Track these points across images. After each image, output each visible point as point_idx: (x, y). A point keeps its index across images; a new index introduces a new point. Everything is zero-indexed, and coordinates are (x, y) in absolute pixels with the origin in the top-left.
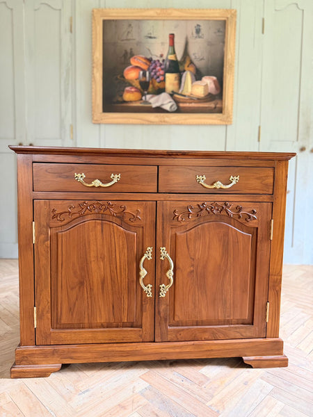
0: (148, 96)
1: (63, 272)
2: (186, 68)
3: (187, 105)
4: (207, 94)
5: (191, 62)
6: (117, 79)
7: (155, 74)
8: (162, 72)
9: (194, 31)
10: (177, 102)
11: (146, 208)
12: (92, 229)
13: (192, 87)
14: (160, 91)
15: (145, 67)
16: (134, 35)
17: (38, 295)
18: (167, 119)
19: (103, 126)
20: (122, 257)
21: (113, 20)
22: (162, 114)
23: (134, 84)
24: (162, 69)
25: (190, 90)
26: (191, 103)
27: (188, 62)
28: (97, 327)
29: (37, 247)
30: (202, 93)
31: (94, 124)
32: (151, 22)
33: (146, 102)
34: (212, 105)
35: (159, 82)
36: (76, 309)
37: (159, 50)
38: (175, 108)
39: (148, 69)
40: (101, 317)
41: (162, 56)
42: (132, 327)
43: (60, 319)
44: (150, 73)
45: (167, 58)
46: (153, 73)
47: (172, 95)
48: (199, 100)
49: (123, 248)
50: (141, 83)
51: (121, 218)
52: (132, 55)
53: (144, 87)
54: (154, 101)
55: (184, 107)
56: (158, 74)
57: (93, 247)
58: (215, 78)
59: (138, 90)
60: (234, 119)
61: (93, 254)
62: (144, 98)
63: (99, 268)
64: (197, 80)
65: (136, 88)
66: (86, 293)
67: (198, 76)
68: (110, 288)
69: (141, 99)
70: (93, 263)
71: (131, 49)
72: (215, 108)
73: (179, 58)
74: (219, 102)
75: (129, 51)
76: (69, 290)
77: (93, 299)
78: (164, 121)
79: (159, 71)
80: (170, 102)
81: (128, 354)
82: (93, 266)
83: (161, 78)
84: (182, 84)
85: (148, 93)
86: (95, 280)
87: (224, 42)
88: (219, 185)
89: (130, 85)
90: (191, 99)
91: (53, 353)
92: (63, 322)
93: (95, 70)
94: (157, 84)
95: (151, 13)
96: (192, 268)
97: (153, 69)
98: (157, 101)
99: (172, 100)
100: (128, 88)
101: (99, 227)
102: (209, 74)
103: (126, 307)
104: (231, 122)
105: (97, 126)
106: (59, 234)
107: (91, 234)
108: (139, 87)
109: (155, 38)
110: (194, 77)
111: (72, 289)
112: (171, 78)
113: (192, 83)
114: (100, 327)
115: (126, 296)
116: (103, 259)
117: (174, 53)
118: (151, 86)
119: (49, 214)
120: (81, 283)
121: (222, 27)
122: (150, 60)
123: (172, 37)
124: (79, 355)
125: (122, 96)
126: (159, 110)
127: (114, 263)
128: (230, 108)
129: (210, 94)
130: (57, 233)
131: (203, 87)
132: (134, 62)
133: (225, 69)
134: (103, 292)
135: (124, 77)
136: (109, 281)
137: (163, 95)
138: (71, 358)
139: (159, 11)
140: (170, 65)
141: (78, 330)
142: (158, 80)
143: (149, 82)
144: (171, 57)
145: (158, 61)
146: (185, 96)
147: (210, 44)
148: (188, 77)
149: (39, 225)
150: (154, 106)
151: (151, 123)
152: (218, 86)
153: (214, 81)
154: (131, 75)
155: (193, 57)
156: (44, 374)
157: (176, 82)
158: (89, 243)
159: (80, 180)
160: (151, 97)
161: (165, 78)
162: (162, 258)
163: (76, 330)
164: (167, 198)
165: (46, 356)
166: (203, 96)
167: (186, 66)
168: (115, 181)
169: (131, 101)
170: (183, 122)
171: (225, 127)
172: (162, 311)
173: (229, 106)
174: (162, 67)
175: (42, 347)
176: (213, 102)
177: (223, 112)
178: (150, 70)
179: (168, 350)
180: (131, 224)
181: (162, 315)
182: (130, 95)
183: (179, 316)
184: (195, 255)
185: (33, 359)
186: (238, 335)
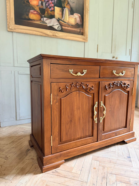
0: (45, 19)
1: (64, 117)
2: (66, 6)
5: (68, 3)
6: (24, 3)
7: (49, 6)
8: (52, 5)
10: (61, 25)
11: (95, 85)
12: (75, 96)
13: (69, 17)
14: (52, 17)
17: (53, 130)
18: (56, 34)
19: (15, 34)
20: (86, 106)
22: (54, 31)
23: (36, 9)
24: (53, 3)
25: (68, 19)
26: (69, 27)
29: (53, 106)
30: (74, 22)
31: (8, 31)
33: (44, 22)
34: (78, 30)
35: (51, 11)
36: (69, 134)
38: (60, 29)
39: (44, 1)
40: (78, 135)
42: (89, 137)
43: (62, 140)
44: (45, 4)
46: (47, 4)
47: (58, 20)
48: (72, 26)
49: (87, 103)
50: (40, 9)
51: (86, 91)
53: (42, 12)
55: (65, 29)
56: (50, 5)
57: (76, 104)
58: (80, 15)
59: (38, 13)
61: (75, 107)
62: (42, 19)
63: (78, 113)
64: (71, 14)
65: (37, 12)
66: (73, 125)
67: (72, 12)
68: (82, 122)
69: (41, 20)
70: (75, 112)
72: (80, 32)
74: (82, 29)
76: (66, 125)
77: (75, 127)
78: (55, 36)
80: (57, 25)
81: (89, 148)
82: (76, 112)
83: (52, 8)
84: (64, 15)
85: (45, 17)
86: (76, 119)
88: (121, 74)
89: (33, 9)
90: (69, 25)
91: (61, 155)
92: (63, 140)
94: (50, 12)
96: (110, 109)
97: (48, 2)
98: (50, 23)
99: (58, 24)
100: (32, 11)
101: (78, 95)
102: (77, 12)
103: (88, 128)
104: (87, 40)
105: (11, 34)
107: (75, 98)
108: (39, 11)
110: (70, 12)
111: (67, 124)
112: (57, 10)
113: (69, 16)
114: (77, 140)
115: (88, 124)
116: (79, 109)
118: (46, 12)
119: (58, 90)
120: (71, 121)
124: (71, 154)
125: (28, 15)
126: (51, 28)
127: (83, 109)
129: (77, 24)
130: (61, 99)
131: (74, 19)
133: (85, 11)
134: (79, 124)
135: (29, 3)
136: (82, 118)
137: (54, 20)
138: (68, 156)
140: (57, 2)
141: (69, 143)
142: (50, 9)
143: (45, 9)
146: (65, 22)
148: (67, 11)
149: (54, 95)
150: (48, 25)
151: (47, 36)
152: (81, 19)
153: (79, 17)
154: (34, 2)
157: (61, 13)
158: (74, 102)
159: (71, 73)
160: (47, 20)
161: (54, 9)
162: (101, 106)
163: (68, 143)
164: (103, 80)
165: (57, 158)
166: (74, 24)
167: (66, 4)
168: (85, 73)
169: (34, 20)
170: (65, 37)
171: (84, 43)
172: (100, 128)
173: (87, 32)
174: (53, 1)
175: (55, 154)
176: (79, 29)
177: (84, 35)
178: (46, 2)
179: (102, 144)
180: (90, 92)
181: (100, 129)
182: (33, 16)
183: (106, 129)
184: (111, 104)
185: (51, 161)
186: (122, 132)
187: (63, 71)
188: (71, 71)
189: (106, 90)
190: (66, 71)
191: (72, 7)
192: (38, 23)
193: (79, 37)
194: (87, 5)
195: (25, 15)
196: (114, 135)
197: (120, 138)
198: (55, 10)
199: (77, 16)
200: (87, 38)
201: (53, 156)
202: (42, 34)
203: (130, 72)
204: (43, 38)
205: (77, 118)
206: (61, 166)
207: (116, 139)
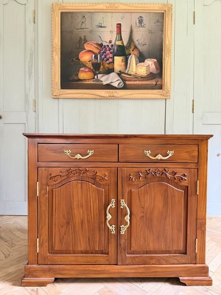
0: (99, 76)
1: (56, 216)
2: (131, 52)
3: (133, 82)
4: (149, 73)
5: (136, 47)
6: (73, 61)
7: (106, 57)
8: (111, 55)
9: (138, 21)
10: (124, 80)
11: (110, 172)
12: (76, 187)
13: (136, 68)
14: (110, 71)
15: (96, 51)
16: (87, 24)
17: (40, 230)
18: (115, 94)
19: (61, 101)
20: (95, 205)
21: (70, 13)
22: (111, 91)
23: (87, 65)
24: (111, 53)
25: (134, 70)
26: (136, 81)
27: (133, 47)
28: (78, 253)
29: (40, 198)
30: (145, 72)
31: (54, 98)
32: (101, 15)
33: (98, 80)
34: (153, 82)
36: (64, 241)
37: (108, 37)
38: (122, 84)
39: (99, 53)
40: (81, 247)
41: (110, 42)
42: (102, 253)
43: (54, 247)
44: (100, 56)
45: (115, 43)
46: (103, 56)
47: (119, 74)
48: (143, 78)
49: (95, 199)
50: (93, 64)
51: (95, 181)
52: (86, 41)
53: (96, 68)
54: (105, 79)
55: (130, 85)
56: (108, 56)
57: (76, 199)
58: (155, 60)
60: (172, 94)
61: (75, 203)
62: (96, 77)
63: (80, 213)
64: (140, 62)
65: (89, 69)
66: (71, 230)
67: (141, 58)
68: (87, 227)
69: (94, 78)
70: (75, 210)
71: (85, 36)
72: (156, 84)
73: (125, 44)
74: (159, 80)
75: (83, 38)
76: (60, 227)
77: (75, 234)
78: (113, 96)
79: (108, 54)
80: (118, 80)
81: (99, 272)
82: (76, 211)
83: (111, 60)
84: (128, 65)
85: (100, 73)
86: (77, 222)
87: (162, 31)
88: (160, 157)
89: (85, 66)
90: (136, 77)
91: (50, 270)
92: (56, 249)
93: (54, 53)
94: (107, 65)
95: (102, 7)
96: (143, 214)
97: (103, 53)
98: (107, 79)
100: (82, 69)
101: (80, 185)
102: (151, 56)
103: (98, 240)
104: (170, 96)
106: (54, 190)
107: (74, 189)
108: (92, 68)
109: (104, 27)
110: (138, 60)
111: (62, 227)
112: (118, 61)
113: (136, 64)
114: (80, 253)
115: (97, 232)
116: (82, 207)
117: (121, 39)
118: (102, 66)
119: (47, 177)
120: (68, 223)
121: (161, 18)
122: (101, 45)
123: (119, 26)
124: (66, 272)
125: (77, 75)
126: (109, 87)
127: (89, 208)
128: (168, 85)
129: (151, 73)
130: (52, 189)
131: (145, 68)
132: (87, 47)
133: (164, 53)
134: (82, 229)
135: (79, 60)
136: (86, 222)
137: (113, 75)
138: (61, 274)
139: (108, 5)
140: (117, 50)
141: (66, 255)
142: (108, 62)
143: (100, 63)
144: (119, 43)
145: (108, 46)
146: (130, 75)
147: (150, 32)
148: (133, 59)
149: (41, 184)
150: (104, 83)
151: (102, 98)
152: (158, 67)
153: (155, 63)
154: (85, 58)
155: (137, 43)
156: (43, 284)
157: (123, 63)
158: (73, 196)
159: (68, 154)
160: (102, 76)
161: (113, 60)
162: (122, 207)
163: (64, 255)
164: (125, 166)
165: (44, 272)
166: (146, 75)
167: (131, 50)
168: (90, 154)
169: (85, 80)
170: (129, 96)
172: (122, 243)
173: (169, 83)
174: (111, 51)
175: (41, 266)
176: (155, 80)
177: (163, 88)
178: (101, 53)
179: (126, 271)
180: (101, 183)
181: (122, 246)
182: (84, 75)
183: (134, 247)
184: (144, 205)
185: (36, 274)
186: (176, 261)
187: (55, 152)
188: (68, 152)
189: (130, 182)
190: (60, 152)
191: (141, 51)
192: (91, 82)
193: (155, 93)
194: (167, 42)
195: (74, 76)
198: (115, 61)
199: (150, 63)
200: (168, 92)
201: (38, 268)
202: (94, 97)
204: (97, 102)
205: (77, 220)
206: (48, 285)
207: (158, 270)
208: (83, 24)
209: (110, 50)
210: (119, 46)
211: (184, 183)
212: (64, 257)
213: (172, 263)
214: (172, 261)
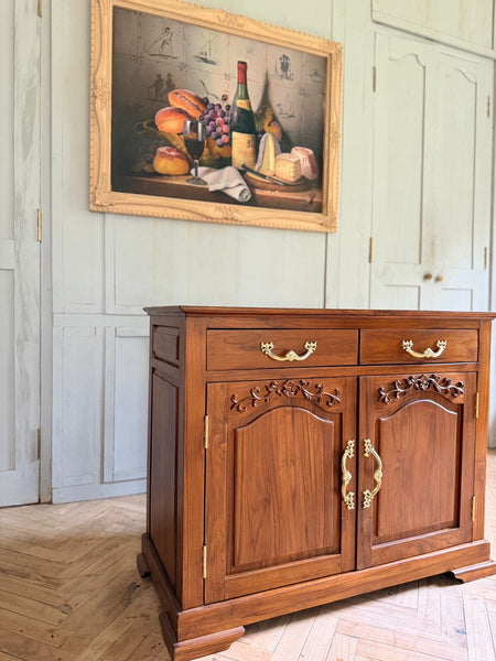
0: (201, 170)
1: (244, 488)
2: (266, 128)
3: (268, 193)
4: (298, 177)
5: (275, 119)
6: (141, 128)
7: (215, 131)
8: (225, 128)
9: (279, 65)
10: (251, 186)
11: (345, 386)
12: (280, 420)
13: (276, 162)
14: (223, 162)
15: (195, 114)
16: (175, 49)
17: (209, 526)
18: (236, 215)
19: (110, 219)
20: (318, 456)
21: (135, 12)
22: (228, 206)
23: (174, 143)
24: (226, 123)
25: (272, 168)
26: (275, 190)
27: (269, 118)
28: (284, 562)
29: (211, 453)
30: (292, 174)
31: (92, 212)
32: (206, 33)
33: (198, 180)
34: (305, 197)
35: (220, 146)
36: (259, 541)
37: (220, 86)
38: (247, 196)
39: (202, 119)
40: (291, 547)
41: (225, 98)
42: (327, 554)
43: (239, 559)
44: (203, 127)
45: (234, 103)
46: (209, 128)
47: (243, 172)
48: (287, 186)
49: (318, 444)
50: (187, 142)
51: (316, 405)
52: (171, 87)
53: (194, 151)
54: (213, 180)
55: (263, 197)
56: (219, 129)
57: (282, 447)
58: (311, 152)
59: (181, 156)
60: (340, 224)
61: (281, 457)
62: (193, 171)
63: (289, 476)
64: (283, 151)
65: (179, 151)
66: (272, 514)
67: (285, 145)
68: (302, 503)
69: (189, 174)
70: (281, 471)
71: (169, 75)
72: (311, 202)
73: (255, 108)
74: (317, 192)
75: (164, 77)
76: (251, 513)
77: (281, 522)
78: (233, 219)
79: (220, 125)
80: (240, 185)
81: (328, 592)
82: (282, 474)
83: (225, 138)
84: (260, 155)
85: (201, 165)
86: (284, 496)
87: (324, 94)
88: (430, 353)
89: (168, 143)
90: (276, 184)
91: (232, 611)
92: (242, 562)
93: (98, 102)
94: (217, 149)
95: (209, 16)
96: (398, 464)
97: (210, 120)
98: (217, 180)
99: (242, 182)
100: (162, 149)
101: (289, 417)
102: (303, 143)
103: (322, 527)
104: (334, 227)
105: (98, 218)
106: (239, 430)
107: (279, 427)
108: (184, 150)
109: (213, 63)
110: (278, 145)
111: (255, 511)
112: (240, 141)
113: (276, 155)
114: (288, 562)
115: (322, 512)
116: (294, 463)
117: (246, 97)
118: (206, 150)
119: (227, 402)
120: (267, 501)
121: (323, 67)
122: (205, 102)
123: (243, 67)
124: (265, 607)
125: (151, 162)
126: (221, 197)
127: (307, 463)
128: (334, 206)
129: (303, 178)
130: (235, 430)
131: (292, 165)
132: (175, 101)
133: (326, 139)
134: (294, 511)
135: (156, 127)
136: (302, 493)
137: (228, 170)
138: (256, 614)
139: (223, 17)
140: (239, 118)
141: (261, 571)
142: (218, 141)
143: (203, 143)
144: (241, 103)
145: (220, 106)
146: (264, 177)
147: (303, 92)
148: (269, 143)
149: (214, 420)
150: (212, 189)
151: (209, 220)
152: (315, 164)
153: (310, 156)
154: (170, 124)
155: (277, 110)
156: (222, 646)
157: (250, 149)
158: (277, 440)
159: (269, 352)
160: (207, 172)
161: (231, 139)
162: (367, 455)
163: (255, 572)
164: (370, 372)
165: (221, 619)
166: (293, 180)
167: (266, 123)
168: (311, 351)
169: (168, 175)
170: (262, 222)
171: (324, 236)
172: (365, 527)
173: (334, 202)
174: (226, 118)
175: (214, 606)
176: (309, 193)
177: (324, 211)
178: (205, 121)
179: (372, 579)
180: (329, 409)
181: (365, 531)
182: (166, 163)
183: (384, 529)
184: (401, 447)
185: (202, 627)
186: (445, 544)
187: (243, 348)
188: (268, 347)
189: (380, 404)
190: (252, 348)
191: (285, 129)
192: (182, 182)
193: (309, 219)
194: (334, 120)
195: (144, 163)
196: (413, 550)
197: (435, 562)
198: (234, 142)
199: (301, 155)
200: (333, 220)
201: (208, 613)
202: (191, 216)
203: (464, 343)
204: (195, 228)
205: (285, 493)
206: (234, 645)
207: (422, 565)
208: (166, 46)
209: (223, 115)
210: (242, 111)
211: (459, 399)
212: (258, 575)
213: (438, 547)
214: (440, 543)
